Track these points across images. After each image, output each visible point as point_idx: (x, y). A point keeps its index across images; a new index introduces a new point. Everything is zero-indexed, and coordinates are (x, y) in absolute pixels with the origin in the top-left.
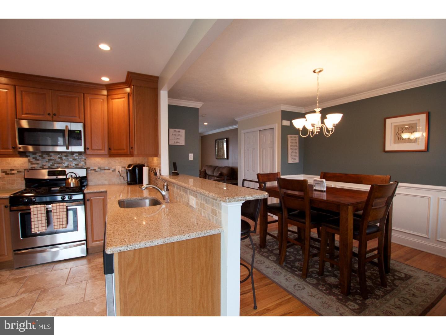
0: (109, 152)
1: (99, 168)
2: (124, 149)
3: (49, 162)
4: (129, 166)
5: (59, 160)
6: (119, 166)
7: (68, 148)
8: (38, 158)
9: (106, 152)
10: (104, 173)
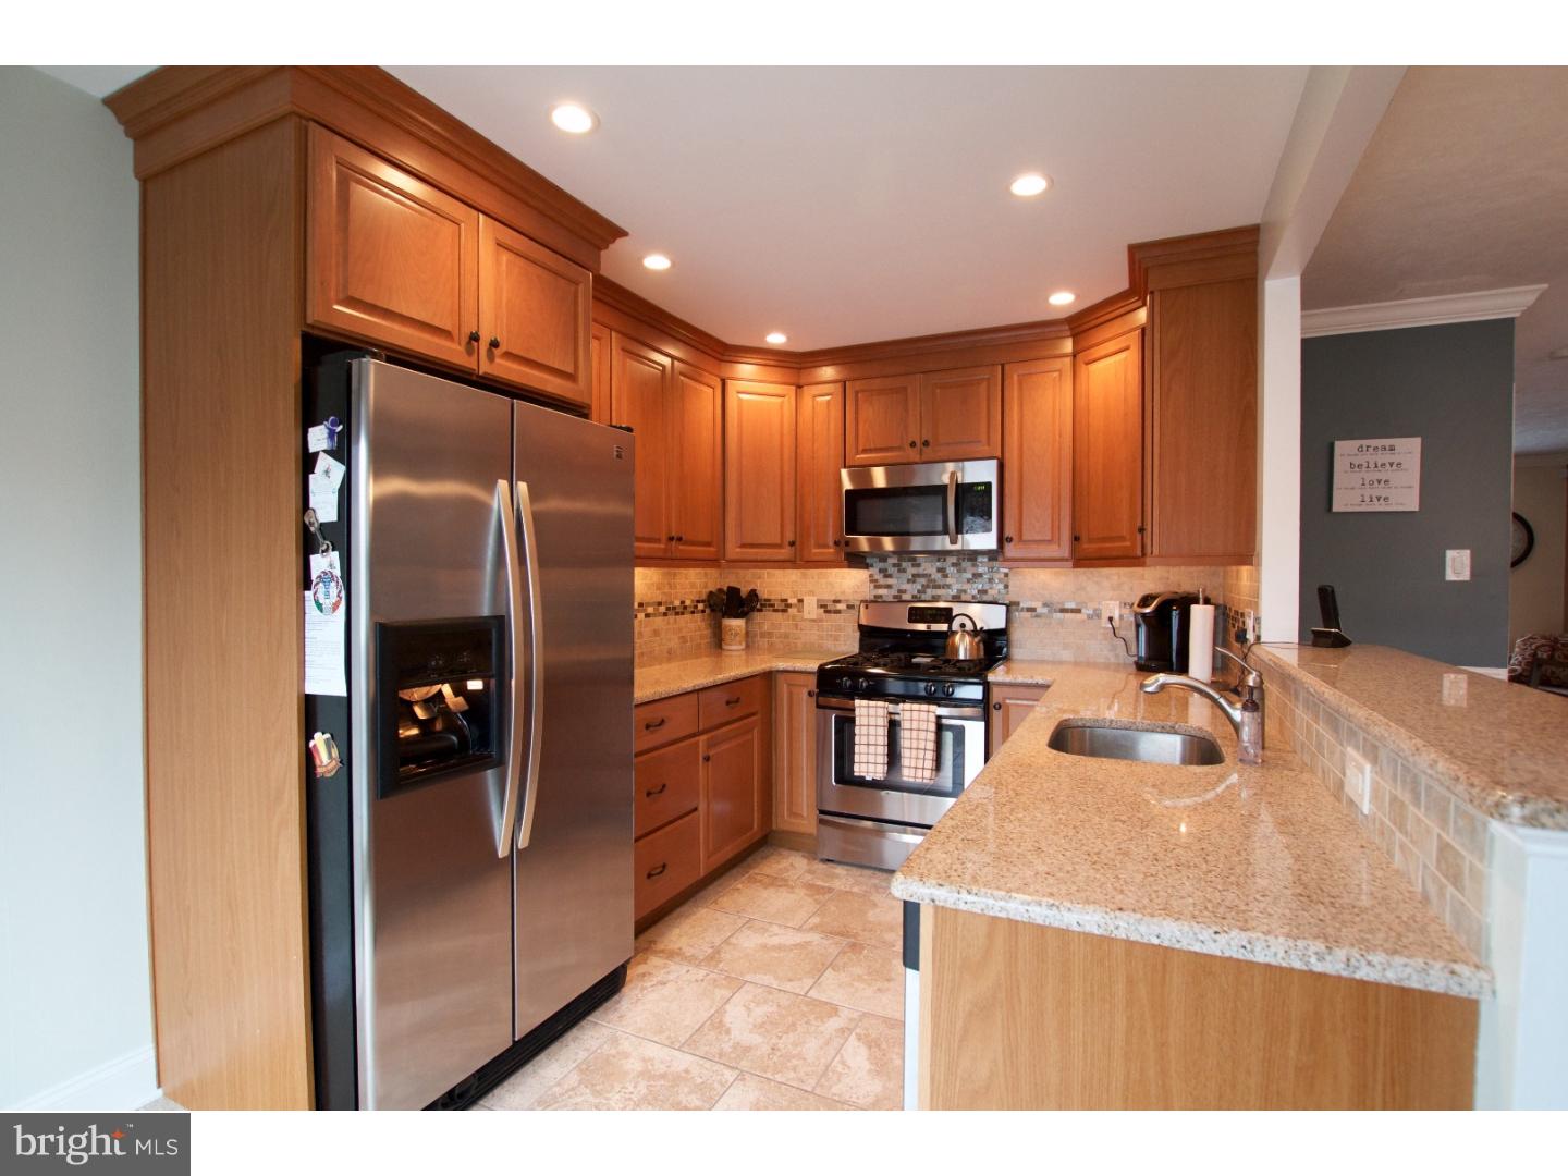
0: (1073, 551)
1: (1045, 605)
2: (1122, 538)
3: (914, 582)
4: (1145, 601)
5: (937, 576)
6: (1111, 599)
7: (954, 542)
8: (891, 570)
9: (1065, 551)
10: (1061, 623)
